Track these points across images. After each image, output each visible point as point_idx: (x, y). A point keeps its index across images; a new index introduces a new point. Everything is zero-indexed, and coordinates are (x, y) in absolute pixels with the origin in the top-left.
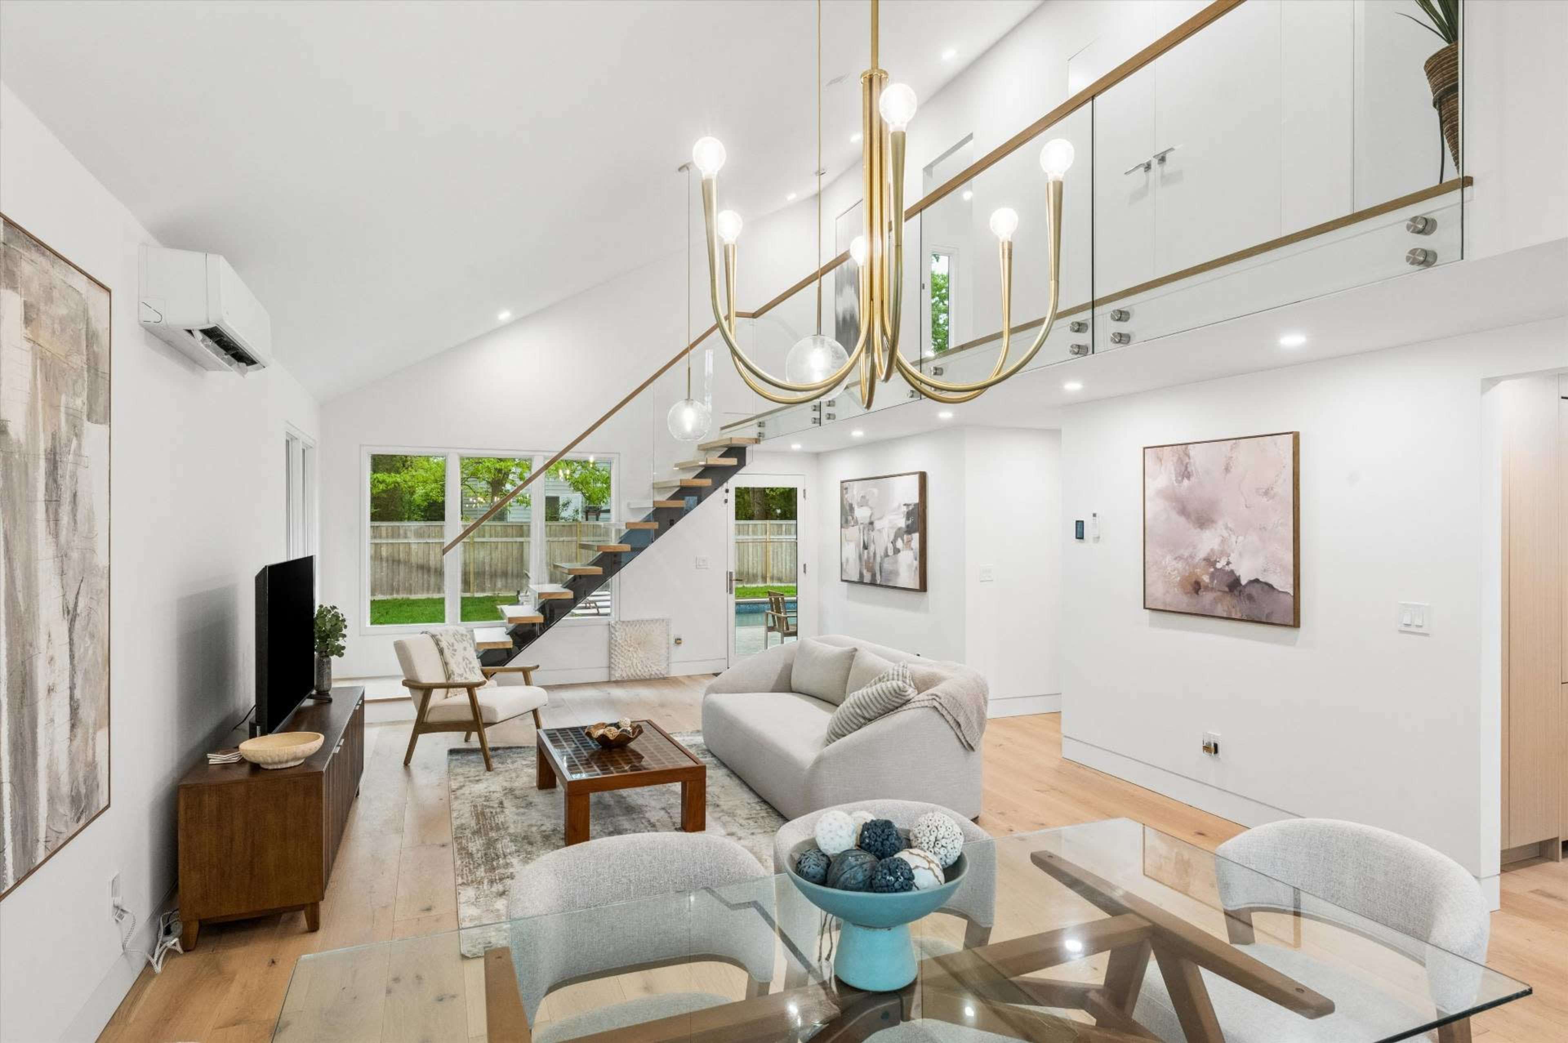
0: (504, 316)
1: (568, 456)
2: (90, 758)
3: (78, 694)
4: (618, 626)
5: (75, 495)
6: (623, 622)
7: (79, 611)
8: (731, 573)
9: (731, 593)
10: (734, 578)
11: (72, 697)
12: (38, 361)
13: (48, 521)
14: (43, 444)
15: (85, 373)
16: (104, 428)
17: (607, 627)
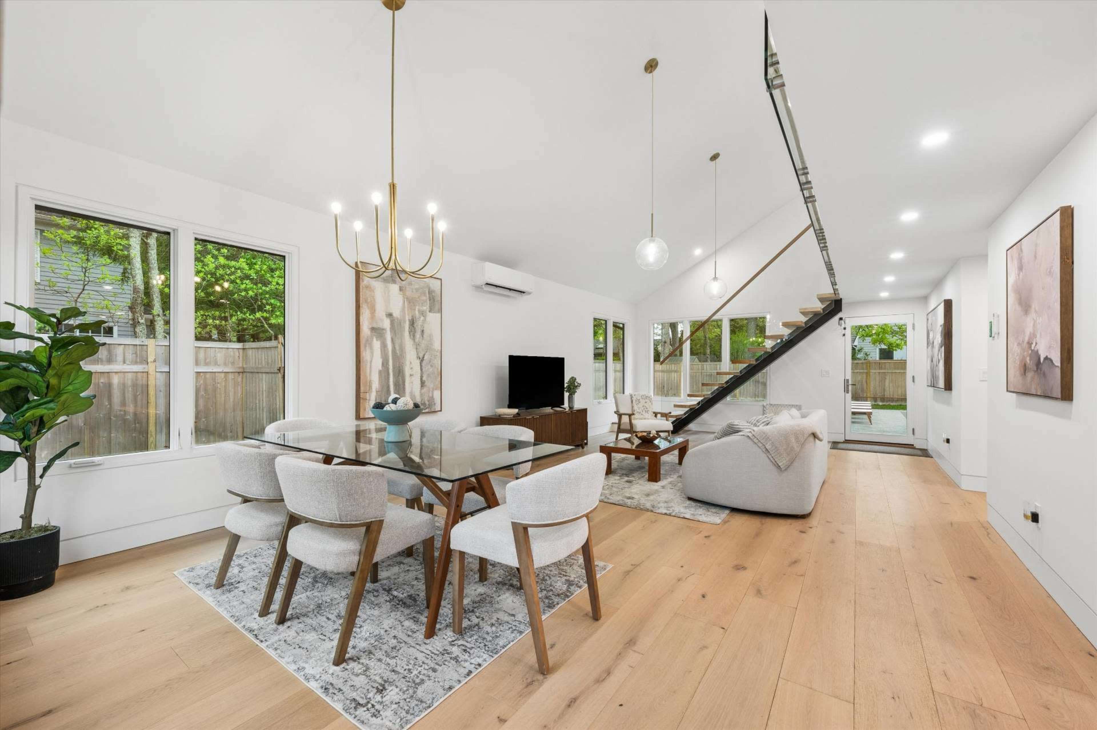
0: (698, 252)
1: (714, 318)
2: (431, 395)
3: (424, 378)
4: (768, 407)
5: (423, 331)
6: (771, 405)
7: (425, 359)
8: (848, 380)
9: (848, 392)
10: (850, 383)
11: (421, 379)
12: (406, 300)
13: (410, 336)
14: (407, 318)
15: (428, 301)
16: (439, 315)
17: (762, 407)
